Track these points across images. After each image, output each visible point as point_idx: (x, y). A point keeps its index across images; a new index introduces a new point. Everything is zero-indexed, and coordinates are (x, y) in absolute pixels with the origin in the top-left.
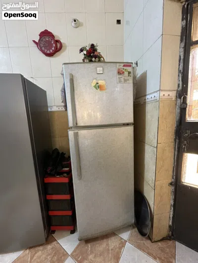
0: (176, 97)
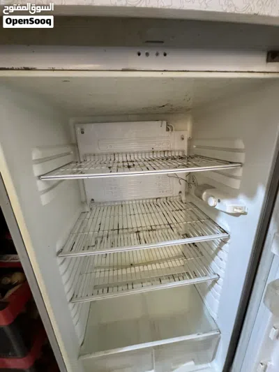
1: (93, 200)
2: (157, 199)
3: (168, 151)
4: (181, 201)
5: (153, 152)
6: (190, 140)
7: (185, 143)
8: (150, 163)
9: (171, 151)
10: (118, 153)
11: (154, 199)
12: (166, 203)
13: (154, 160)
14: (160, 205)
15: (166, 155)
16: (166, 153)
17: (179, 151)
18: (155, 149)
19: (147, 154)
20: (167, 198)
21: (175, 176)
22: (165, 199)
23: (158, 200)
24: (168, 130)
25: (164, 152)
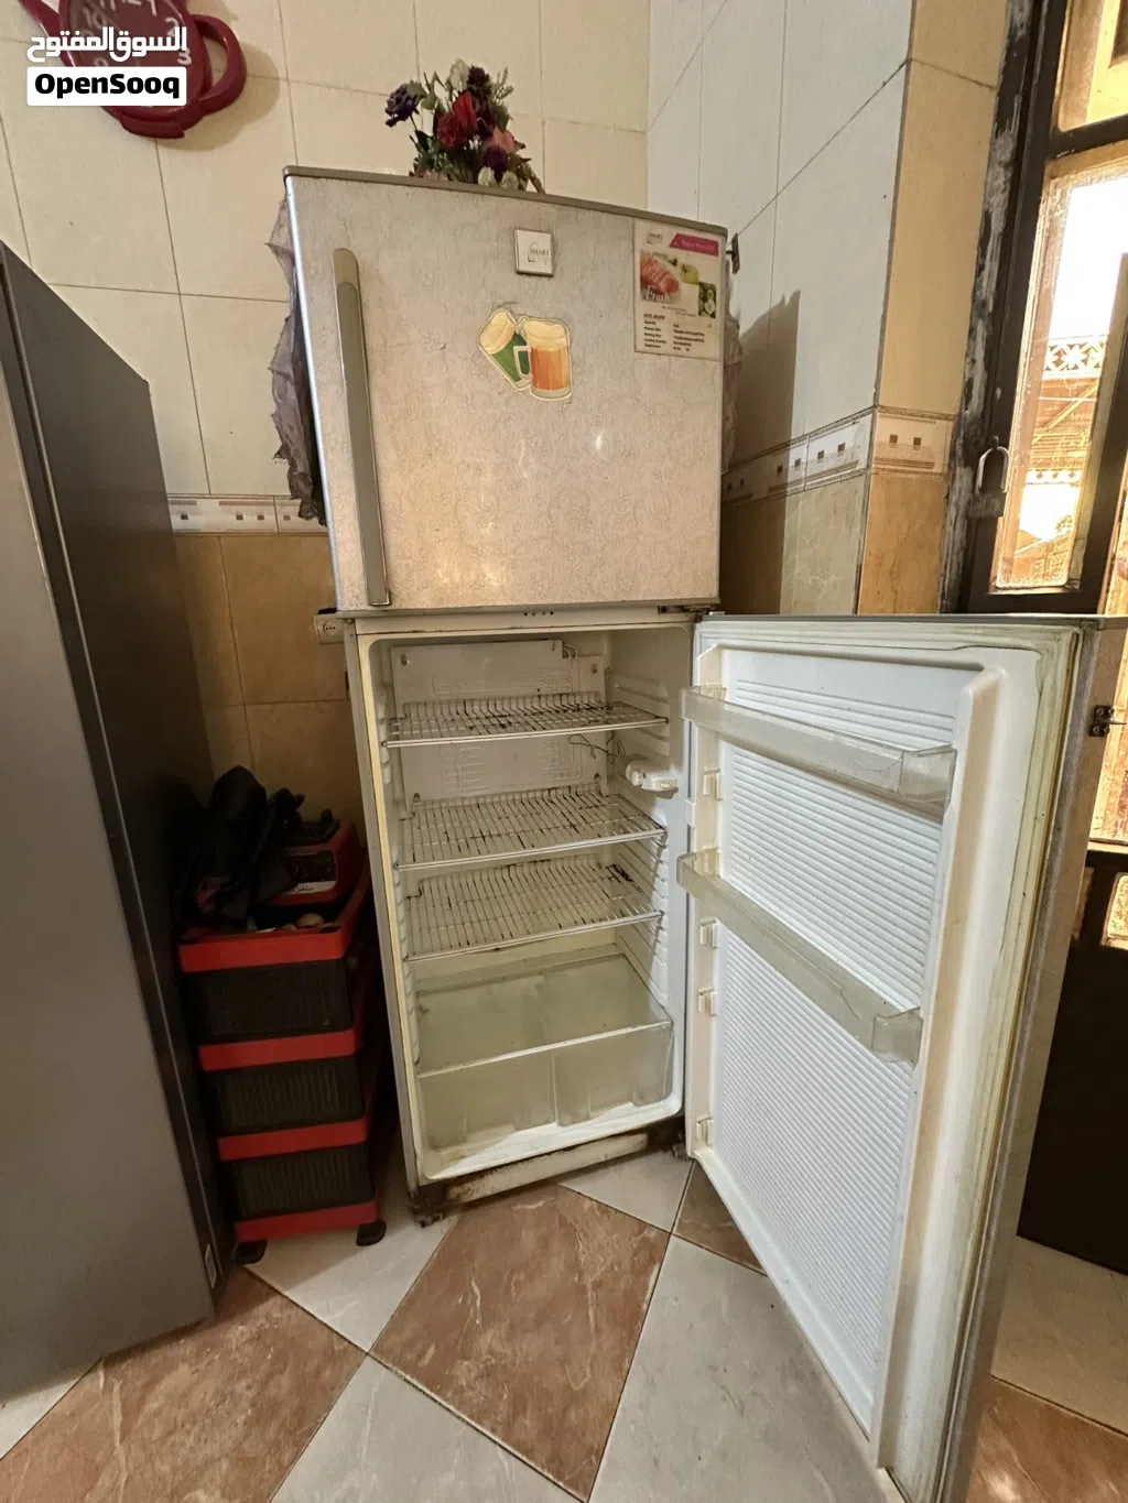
0: (953, 454)
1: (417, 795)
2: (550, 790)
3: (568, 694)
4: (600, 793)
5: (539, 697)
6: (608, 672)
7: (600, 678)
8: (534, 719)
9: (574, 695)
10: (472, 700)
11: (543, 790)
12: (569, 799)
13: (541, 713)
14: (555, 801)
15: (565, 702)
16: (564, 698)
17: (589, 693)
18: (542, 692)
19: (528, 700)
20: (569, 787)
21: (583, 741)
22: (567, 791)
23: (553, 793)
24: (565, 656)
25: (561, 695)
